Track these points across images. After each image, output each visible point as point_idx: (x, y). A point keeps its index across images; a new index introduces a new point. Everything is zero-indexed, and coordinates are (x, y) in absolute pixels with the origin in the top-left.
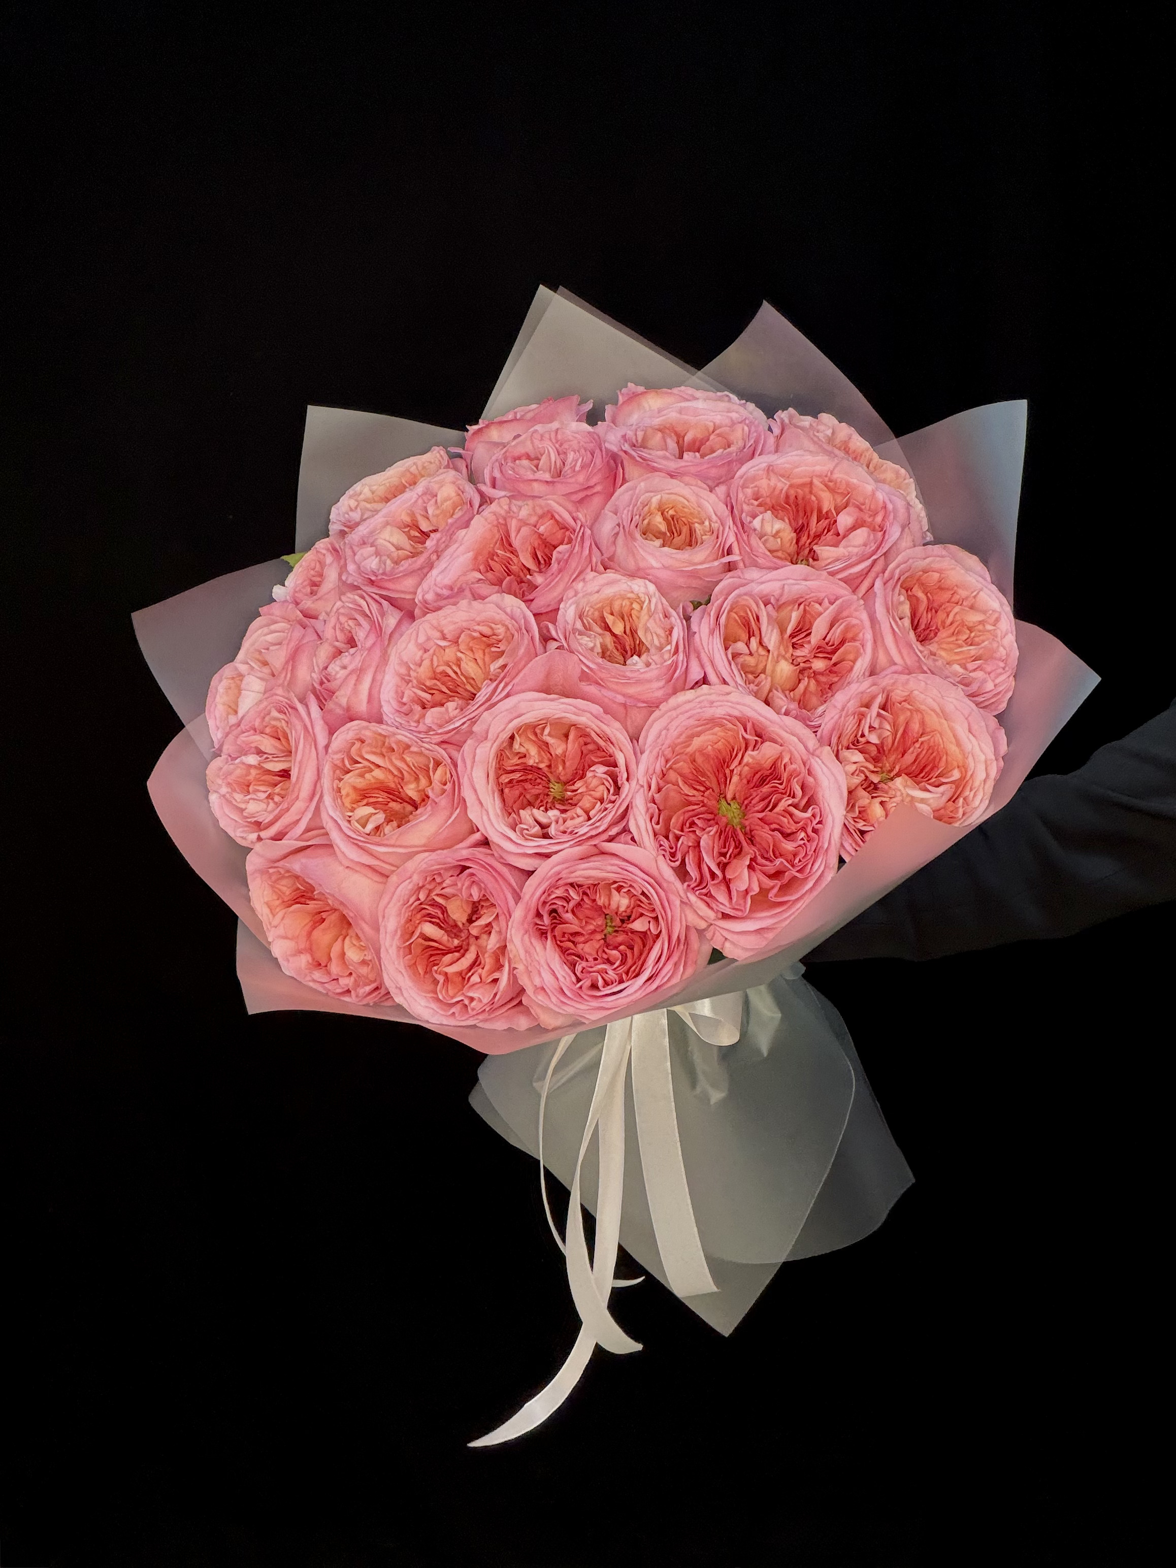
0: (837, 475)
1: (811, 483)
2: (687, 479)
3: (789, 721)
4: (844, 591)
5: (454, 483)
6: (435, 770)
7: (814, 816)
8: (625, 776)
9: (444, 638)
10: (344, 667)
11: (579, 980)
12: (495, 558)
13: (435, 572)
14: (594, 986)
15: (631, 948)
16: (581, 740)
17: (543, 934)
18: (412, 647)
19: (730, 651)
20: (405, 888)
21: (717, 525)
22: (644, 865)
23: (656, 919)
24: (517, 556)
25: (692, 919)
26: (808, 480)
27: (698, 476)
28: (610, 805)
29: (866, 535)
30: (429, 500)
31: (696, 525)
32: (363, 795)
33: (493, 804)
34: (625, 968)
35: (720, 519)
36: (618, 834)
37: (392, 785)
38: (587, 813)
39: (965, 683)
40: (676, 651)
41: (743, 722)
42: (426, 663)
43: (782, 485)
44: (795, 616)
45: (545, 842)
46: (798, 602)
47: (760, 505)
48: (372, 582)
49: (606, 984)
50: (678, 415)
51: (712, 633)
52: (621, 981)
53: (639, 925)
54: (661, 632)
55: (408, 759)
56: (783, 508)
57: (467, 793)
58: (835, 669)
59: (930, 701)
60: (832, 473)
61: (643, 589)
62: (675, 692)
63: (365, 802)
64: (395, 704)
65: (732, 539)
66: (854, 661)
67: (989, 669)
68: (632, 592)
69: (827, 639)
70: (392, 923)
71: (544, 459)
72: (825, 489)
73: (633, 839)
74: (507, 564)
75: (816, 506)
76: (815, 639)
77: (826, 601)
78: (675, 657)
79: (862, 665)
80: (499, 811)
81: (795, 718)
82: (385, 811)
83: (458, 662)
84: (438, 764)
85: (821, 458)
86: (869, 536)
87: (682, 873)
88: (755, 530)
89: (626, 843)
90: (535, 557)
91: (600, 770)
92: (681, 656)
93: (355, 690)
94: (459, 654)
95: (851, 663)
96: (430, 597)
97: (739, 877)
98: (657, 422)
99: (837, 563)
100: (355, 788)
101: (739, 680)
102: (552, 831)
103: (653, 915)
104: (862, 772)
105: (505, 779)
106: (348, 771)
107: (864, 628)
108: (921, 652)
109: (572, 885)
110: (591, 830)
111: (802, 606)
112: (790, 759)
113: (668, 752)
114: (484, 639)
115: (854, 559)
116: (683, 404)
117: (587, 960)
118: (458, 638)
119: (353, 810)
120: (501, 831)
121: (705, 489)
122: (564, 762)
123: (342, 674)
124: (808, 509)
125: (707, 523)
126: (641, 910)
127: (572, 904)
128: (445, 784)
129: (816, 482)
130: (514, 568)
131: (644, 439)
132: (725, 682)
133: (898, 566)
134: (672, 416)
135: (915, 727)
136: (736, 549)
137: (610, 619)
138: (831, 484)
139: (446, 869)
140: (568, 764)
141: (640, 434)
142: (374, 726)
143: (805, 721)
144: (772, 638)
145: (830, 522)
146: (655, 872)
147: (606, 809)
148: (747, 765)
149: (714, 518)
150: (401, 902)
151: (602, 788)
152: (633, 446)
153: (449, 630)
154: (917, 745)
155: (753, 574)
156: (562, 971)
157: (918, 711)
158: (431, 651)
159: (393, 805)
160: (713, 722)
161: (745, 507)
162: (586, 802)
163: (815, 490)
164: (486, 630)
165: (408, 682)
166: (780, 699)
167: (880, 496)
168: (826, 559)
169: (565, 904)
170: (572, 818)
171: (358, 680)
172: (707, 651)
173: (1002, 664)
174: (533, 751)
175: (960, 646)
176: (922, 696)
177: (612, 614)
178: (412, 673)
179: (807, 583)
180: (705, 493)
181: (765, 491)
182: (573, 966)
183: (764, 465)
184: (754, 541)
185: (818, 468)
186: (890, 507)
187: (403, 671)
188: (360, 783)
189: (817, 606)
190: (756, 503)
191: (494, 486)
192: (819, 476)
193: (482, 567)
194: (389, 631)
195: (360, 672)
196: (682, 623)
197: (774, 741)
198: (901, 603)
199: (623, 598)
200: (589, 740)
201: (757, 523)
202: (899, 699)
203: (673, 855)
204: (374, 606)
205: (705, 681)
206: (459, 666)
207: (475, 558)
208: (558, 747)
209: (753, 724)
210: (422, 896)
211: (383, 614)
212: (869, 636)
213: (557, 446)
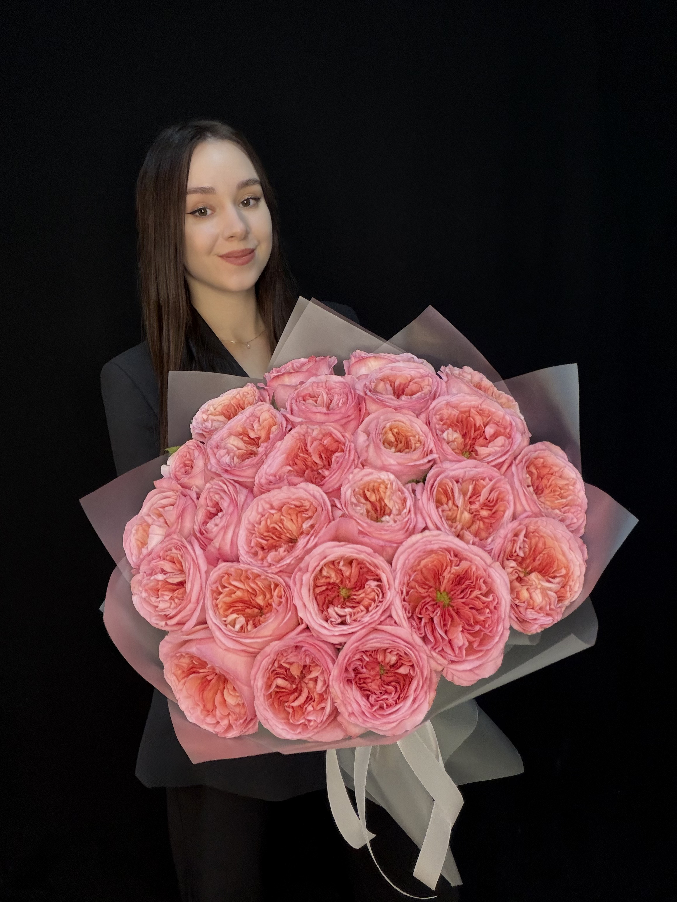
0: (484, 406)
1: (470, 411)
2: (404, 411)
3: (475, 549)
4: (496, 473)
5: (268, 411)
6: (275, 589)
7: (494, 600)
8: (387, 587)
9: (272, 508)
10: (216, 525)
11: (372, 705)
12: (299, 458)
13: (265, 466)
14: (381, 708)
15: (399, 683)
16: (359, 566)
17: (349, 681)
18: (254, 513)
19: (440, 510)
20: (266, 662)
21: (423, 438)
22: (404, 636)
23: (413, 666)
24: (311, 456)
25: (433, 664)
26: (468, 409)
27: (409, 408)
28: (380, 604)
29: (503, 440)
30: (254, 421)
31: (411, 438)
32: (230, 606)
33: (313, 607)
34: (397, 696)
35: (424, 433)
36: (386, 619)
37: (247, 599)
38: (367, 609)
39: (562, 520)
40: (410, 511)
41: (448, 550)
42: (263, 523)
43: (455, 413)
44: (471, 487)
45: (344, 627)
46: (473, 479)
47: (444, 424)
48: (226, 471)
49: (388, 706)
50: (391, 371)
51: (429, 500)
52: (396, 703)
53: (403, 670)
54: (399, 501)
55: (259, 583)
56: (456, 426)
57: (297, 602)
58: (493, 516)
59: (548, 532)
60: (481, 405)
61: (386, 477)
62: (410, 535)
63: (231, 610)
64: (246, 547)
65: (432, 446)
66: (504, 512)
67: (573, 510)
68: (380, 479)
69: (489, 499)
70: (260, 683)
71: (320, 398)
72: (477, 413)
73: (395, 622)
74: (304, 460)
75: (473, 424)
76: (482, 499)
77: (487, 479)
78: (409, 516)
79: (509, 513)
80: (317, 611)
81: (478, 546)
82: (243, 615)
83: (281, 521)
84: (276, 585)
85: (474, 398)
86: (505, 441)
87: (425, 639)
88: (444, 439)
89: (391, 625)
90: (321, 457)
91: (373, 584)
92: (413, 516)
93: (223, 539)
94: (282, 517)
95: (502, 513)
96: (263, 481)
97: (456, 637)
98: (380, 375)
99: (490, 457)
100: (225, 603)
101: (447, 527)
102: (348, 619)
103: (411, 664)
104: (516, 572)
105: (318, 590)
106: (220, 593)
107: (508, 493)
108: (540, 505)
109: (363, 652)
110: (371, 619)
111: (474, 482)
112: (476, 569)
113: (410, 571)
114: (297, 509)
115: (499, 455)
116: (394, 365)
117: (376, 694)
118: (282, 508)
119: (226, 616)
120: (319, 623)
121: (413, 416)
122: (350, 579)
123: (215, 529)
124: (469, 426)
125: (417, 437)
126: (402, 662)
127: (365, 663)
128: (281, 597)
129: (473, 410)
130: (309, 463)
131: (376, 386)
132: (438, 528)
133: (523, 457)
134: (387, 372)
135: (540, 545)
136: (434, 451)
137: (368, 494)
138: (481, 412)
139: (289, 649)
140: (352, 580)
141: (373, 384)
142: (235, 564)
143: (483, 547)
144: (460, 501)
145: (480, 433)
146: (410, 640)
147: (377, 606)
148: (452, 574)
149: (421, 433)
150: (264, 670)
151: (373, 593)
152: (370, 391)
153: (276, 504)
154: (541, 555)
155: (447, 465)
156: (363, 702)
157: (542, 536)
158: (266, 516)
159: (248, 611)
160: (432, 552)
161: (437, 426)
162: (366, 602)
163: (471, 415)
164: (298, 503)
165: (253, 534)
166: (468, 535)
167: (508, 418)
168: (483, 455)
169: (361, 664)
170: (358, 612)
171: (225, 532)
172: (426, 510)
173: (580, 509)
174: (333, 575)
175: (557, 499)
176: (544, 529)
177: (368, 490)
178: (256, 529)
179: (477, 470)
180: (414, 419)
181: (446, 416)
182: (367, 697)
183: (445, 402)
184: (445, 446)
185: (473, 403)
186: (514, 424)
187: (250, 527)
188: (228, 600)
189: (482, 481)
190: (442, 423)
191: (292, 414)
192: (474, 407)
193: (291, 463)
194: (242, 504)
195: (226, 528)
196: (411, 496)
197: (466, 560)
198: (527, 478)
199: (375, 482)
200: (363, 566)
201: (445, 435)
202: (532, 531)
203: (419, 629)
204: (231, 488)
205: (426, 528)
206: (283, 524)
207: (287, 458)
208: (347, 572)
209: (454, 551)
210: (276, 665)
211: (237, 492)
212: (511, 498)
213: (327, 390)
